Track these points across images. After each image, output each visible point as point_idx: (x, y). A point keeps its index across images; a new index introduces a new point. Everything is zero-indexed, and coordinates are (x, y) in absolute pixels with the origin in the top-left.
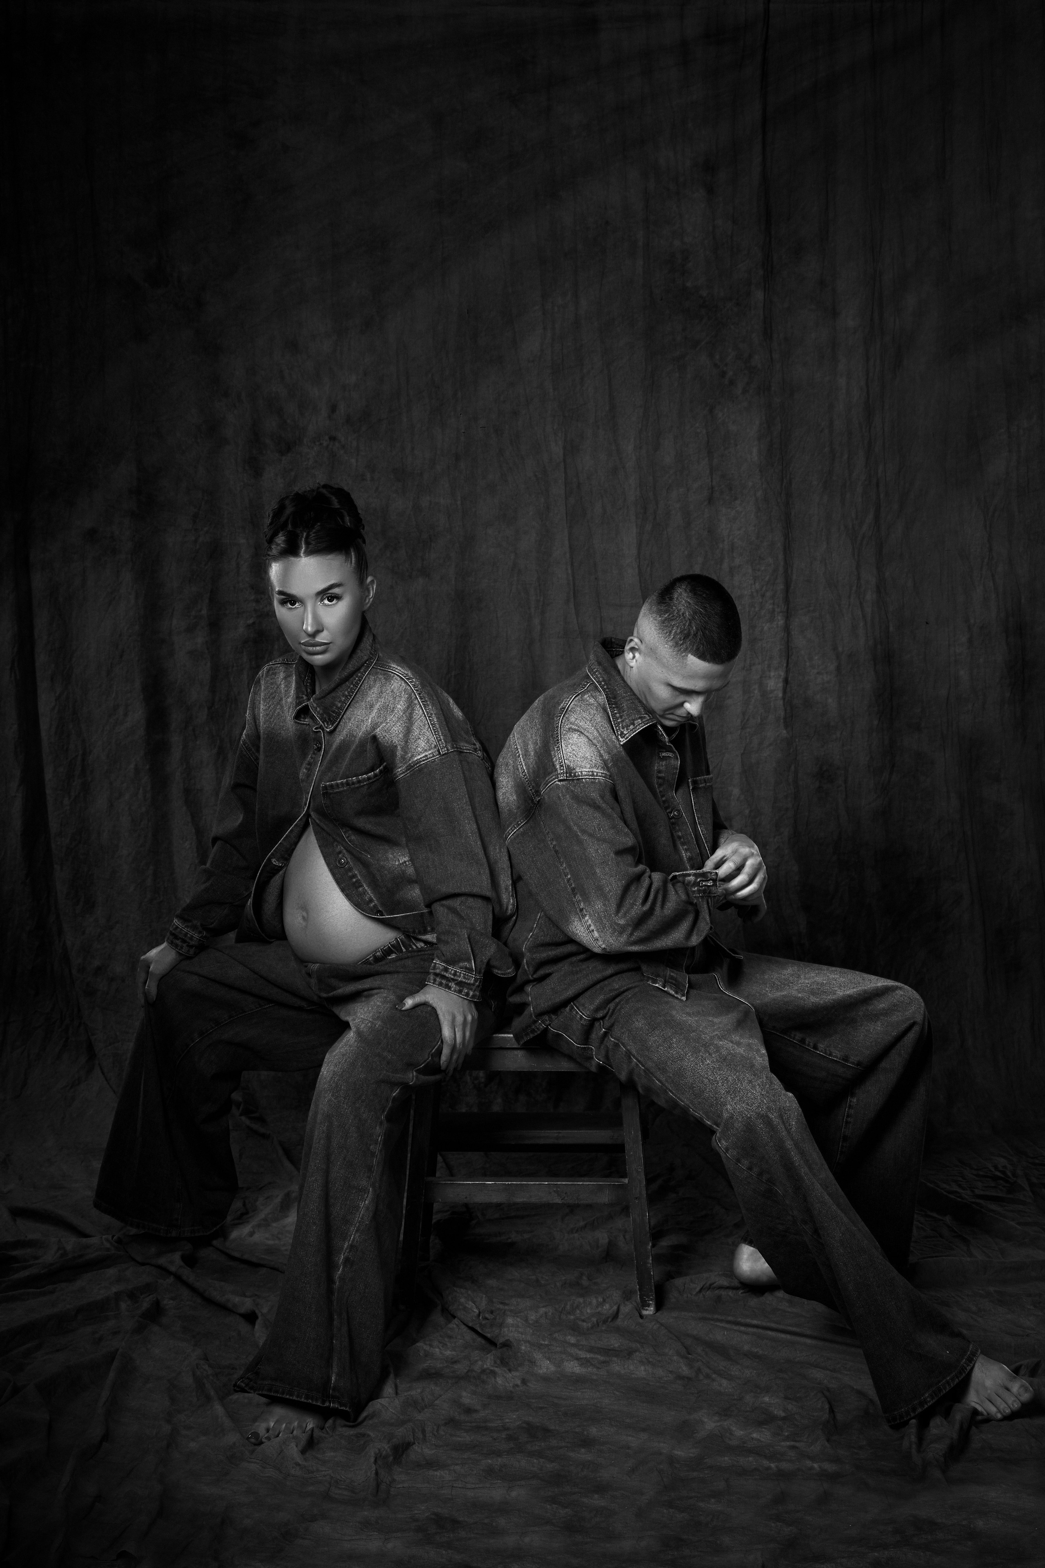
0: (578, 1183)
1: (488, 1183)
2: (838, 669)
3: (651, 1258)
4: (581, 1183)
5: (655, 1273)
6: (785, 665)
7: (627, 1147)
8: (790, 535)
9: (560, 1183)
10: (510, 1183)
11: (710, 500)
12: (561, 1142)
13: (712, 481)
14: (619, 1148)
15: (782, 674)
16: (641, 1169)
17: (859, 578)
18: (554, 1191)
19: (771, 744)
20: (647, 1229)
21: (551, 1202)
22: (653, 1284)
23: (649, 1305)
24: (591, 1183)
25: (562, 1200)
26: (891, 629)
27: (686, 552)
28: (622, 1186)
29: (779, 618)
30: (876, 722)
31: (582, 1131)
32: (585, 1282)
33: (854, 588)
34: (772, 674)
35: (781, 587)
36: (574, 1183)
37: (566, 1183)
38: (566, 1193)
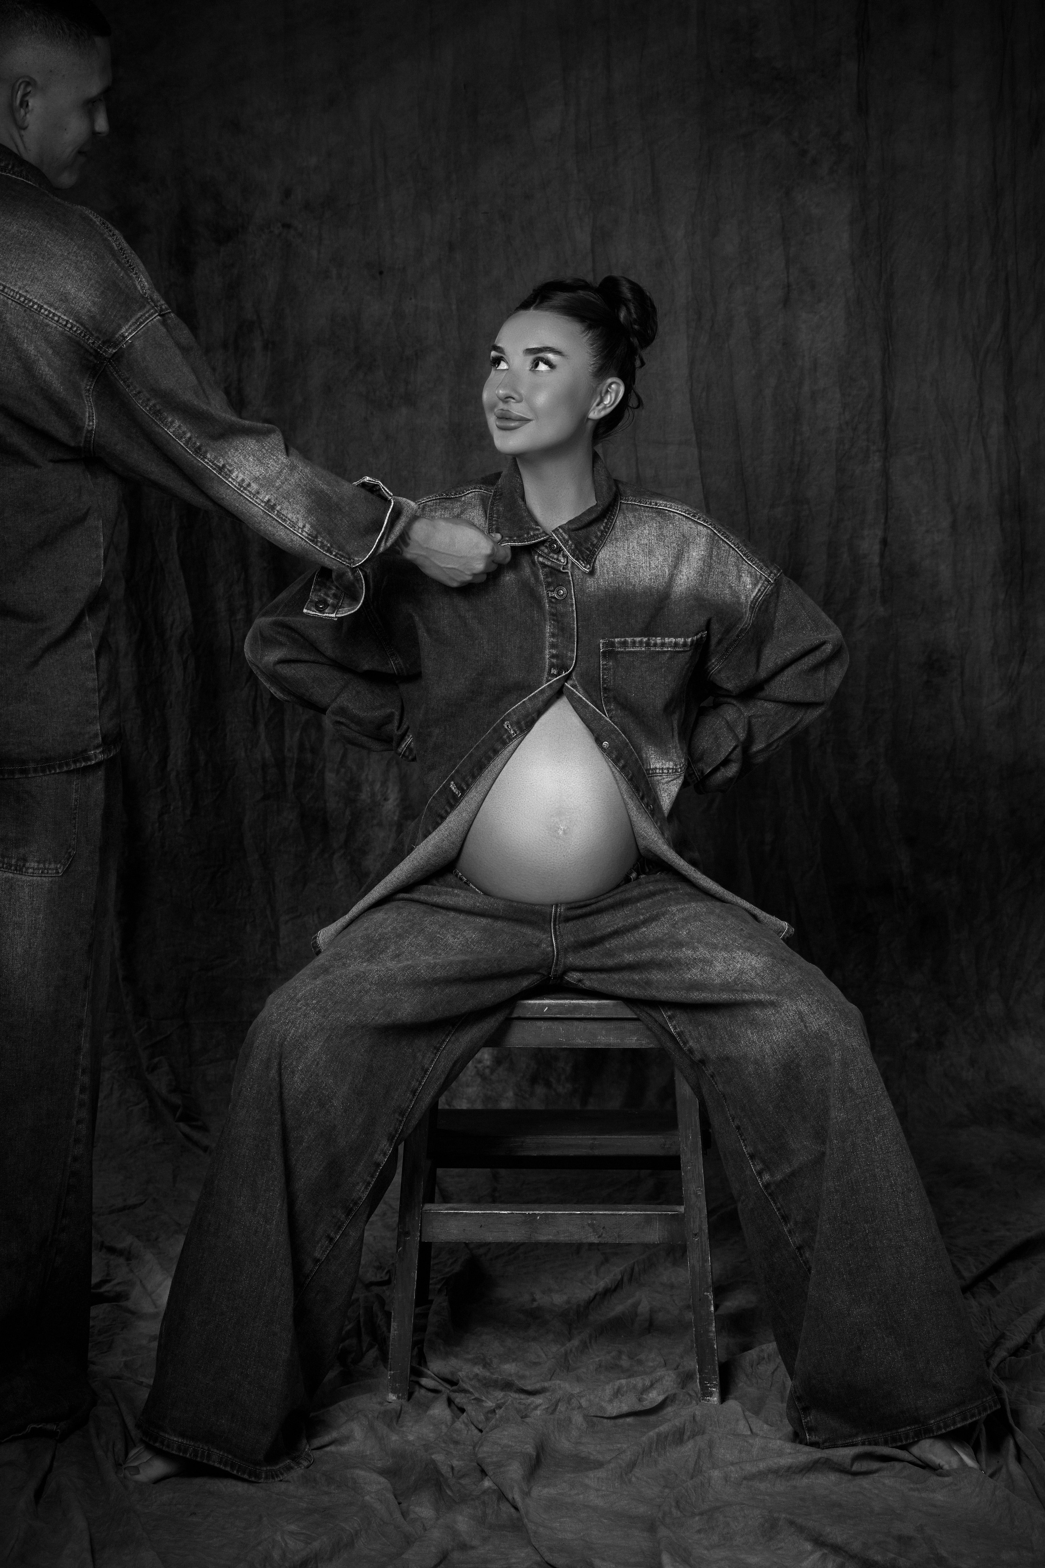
0: (620, 1213)
1: (503, 1212)
2: (954, 526)
3: (714, 1324)
4: (624, 1213)
5: (718, 1344)
6: (883, 521)
7: (683, 1159)
8: (891, 348)
9: (596, 1212)
10: (531, 1212)
11: (786, 302)
12: (597, 1152)
13: (788, 277)
14: (673, 1162)
15: (880, 533)
16: (702, 1191)
17: (981, 405)
18: (589, 1225)
19: (862, 626)
20: (710, 1280)
21: (585, 1241)
22: (717, 1362)
23: (711, 1394)
24: (637, 1213)
25: (598, 1237)
26: (1023, 473)
27: (753, 372)
28: (678, 1218)
29: (876, 458)
30: (1002, 597)
31: (625, 1137)
32: (625, 1362)
33: (975, 419)
34: (866, 532)
35: (877, 417)
36: (614, 1212)
37: (605, 1212)
38: (604, 1228)
